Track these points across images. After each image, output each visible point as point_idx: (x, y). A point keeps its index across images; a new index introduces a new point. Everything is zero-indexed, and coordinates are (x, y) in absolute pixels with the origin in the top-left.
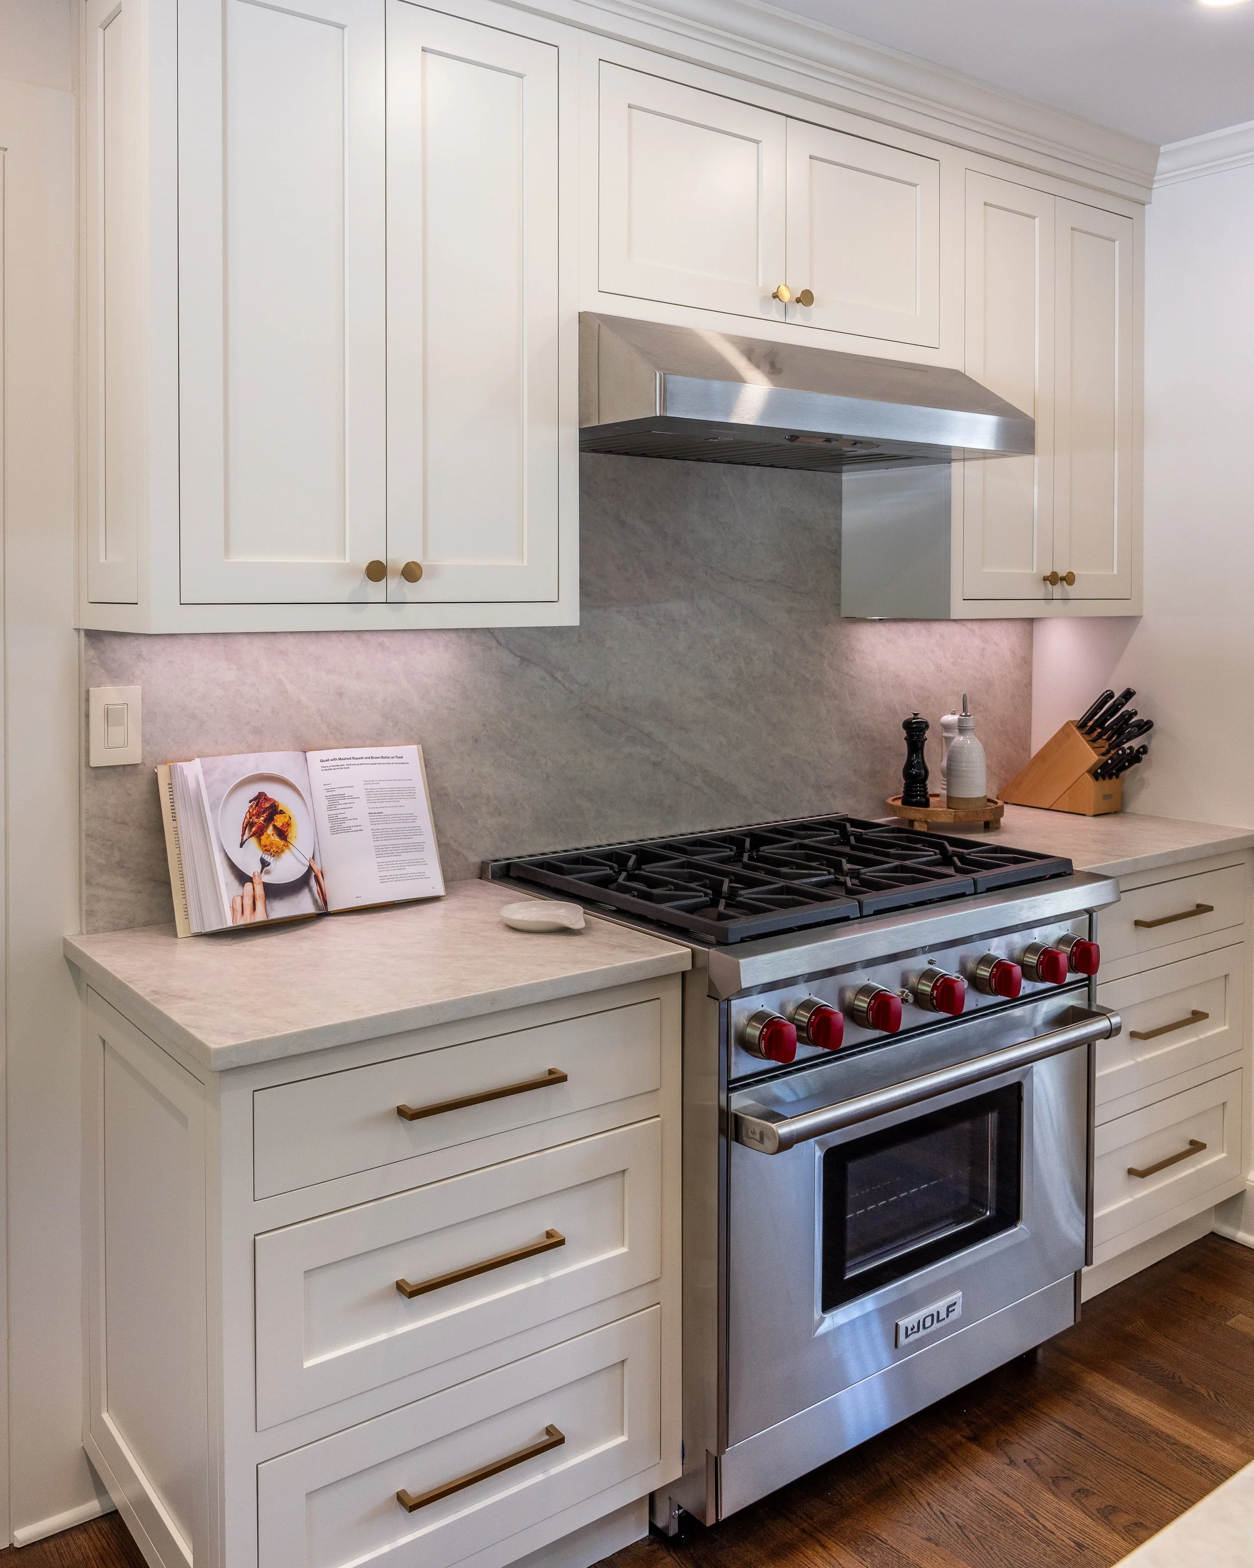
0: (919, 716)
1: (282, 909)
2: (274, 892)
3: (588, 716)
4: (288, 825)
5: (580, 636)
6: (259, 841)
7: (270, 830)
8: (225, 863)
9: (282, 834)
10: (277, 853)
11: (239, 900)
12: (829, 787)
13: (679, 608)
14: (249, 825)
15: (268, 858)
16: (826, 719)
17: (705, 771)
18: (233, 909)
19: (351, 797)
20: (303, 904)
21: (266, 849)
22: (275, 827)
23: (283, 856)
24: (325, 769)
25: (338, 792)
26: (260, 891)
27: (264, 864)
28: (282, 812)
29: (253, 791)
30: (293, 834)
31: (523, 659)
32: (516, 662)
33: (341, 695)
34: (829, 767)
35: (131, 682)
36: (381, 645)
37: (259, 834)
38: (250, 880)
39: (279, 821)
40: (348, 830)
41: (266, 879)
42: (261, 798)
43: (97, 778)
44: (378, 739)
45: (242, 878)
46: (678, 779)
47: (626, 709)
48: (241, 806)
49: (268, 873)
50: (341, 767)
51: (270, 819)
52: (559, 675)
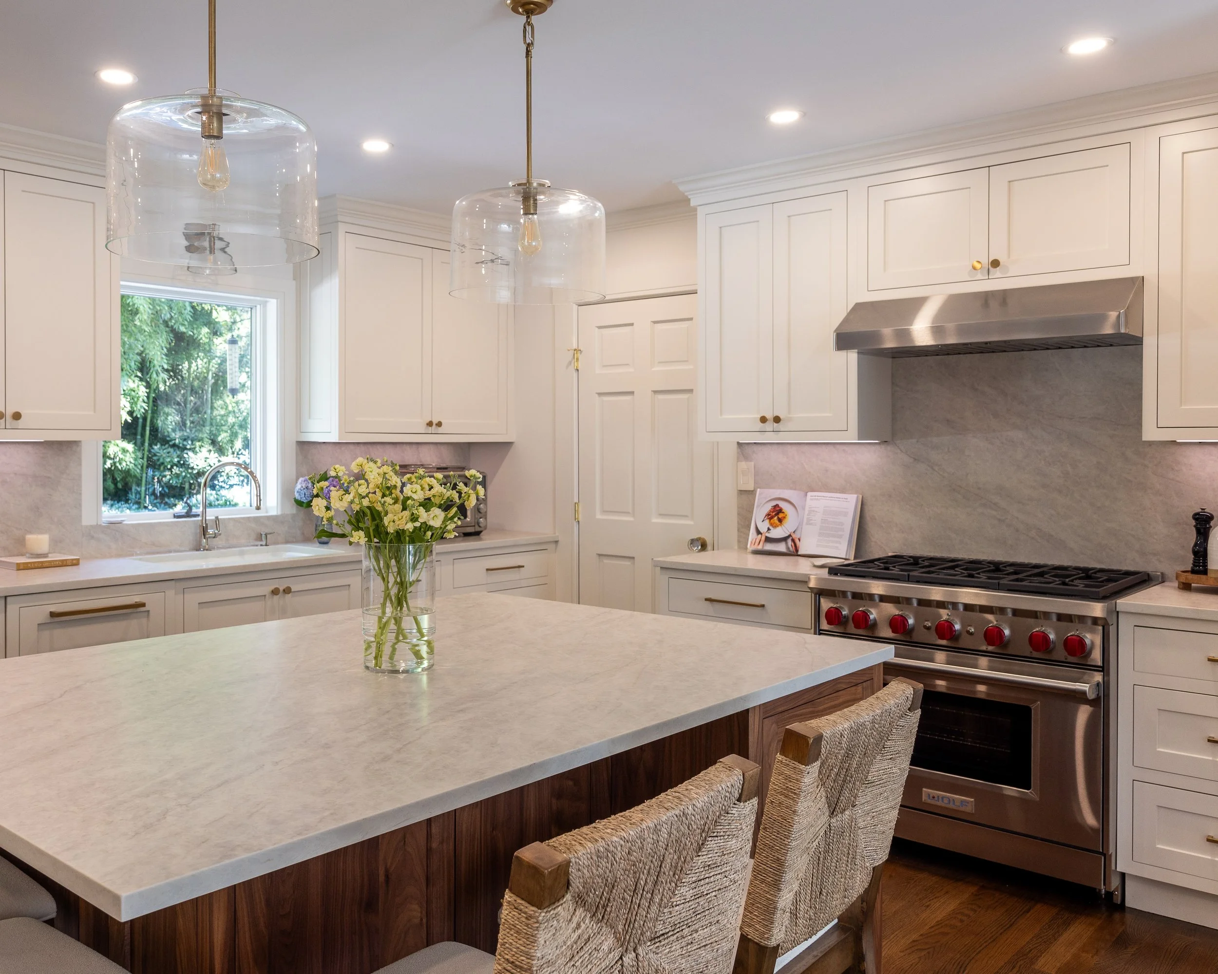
0: (1206, 511)
1: (769, 547)
2: (768, 540)
3: (954, 490)
4: (784, 517)
5: (949, 449)
6: (770, 521)
7: (776, 518)
8: (754, 526)
9: (780, 520)
10: (775, 527)
11: (754, 540)
12: (1155, 554)
13: (1018, 435)
14: (768, 515)
15: (771, 528)
16: (1150, 509)
17: (1039, 529)
18: (751, 542)
19: (816, 512)
20: (781, 547)
21: (771, 524)
22: (778, 517)
23: (777, 528)
24: (811, 499)
25: (813, 509)
26: (763, 538)
27: (769, 529)
28: (783, 512)
29: (774, 503)
30: (784, 522)
31: (915, 459)
32: (912, 460)
33: (827, 471)
34: (1155, 541)
35: (751, 461)
36: (844, 450)
37: (770, 519)
38: (761, 534)
39: (781, 515)
40: (811, 524)
41: (768, 535)
42: (777, 505)
43: (741, 494)
44: (843, 491)
45: (759, 532)
46: (1017, 530)
47: (979, 489)
48: (768, 507)
49: (769, 533)
50: (817, 499)
51: (777, 514)
52: (936, 468)
